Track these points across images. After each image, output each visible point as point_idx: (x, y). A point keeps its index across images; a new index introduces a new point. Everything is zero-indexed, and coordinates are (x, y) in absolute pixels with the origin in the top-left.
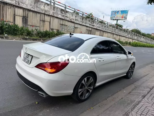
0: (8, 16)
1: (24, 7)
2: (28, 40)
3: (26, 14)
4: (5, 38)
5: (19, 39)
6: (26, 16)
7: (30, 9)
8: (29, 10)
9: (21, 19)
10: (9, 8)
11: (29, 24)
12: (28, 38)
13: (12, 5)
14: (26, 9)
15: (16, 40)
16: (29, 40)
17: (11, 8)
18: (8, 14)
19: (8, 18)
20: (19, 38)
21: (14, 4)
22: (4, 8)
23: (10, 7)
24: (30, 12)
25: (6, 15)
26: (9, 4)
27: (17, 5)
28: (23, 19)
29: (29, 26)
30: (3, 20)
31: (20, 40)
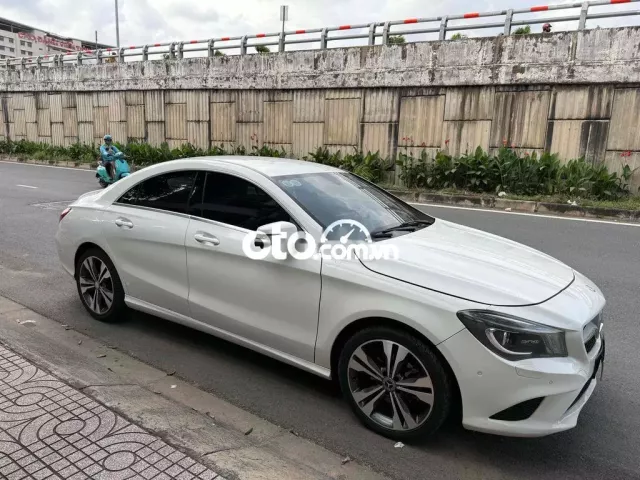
0: (526, 127)
1: (593, 78)
2: (571, 213)
3: (604, 105)
4: (483, 203)
5: (534, 208)
6: (602, 114)
7: (622, 81)
8: (620, 83)
9: (576, 128)
10: (533, 100)
11: (611, 146)
12: (574, 204)
13: (543, 85)
14: (606, 84)
15: (513, 210)
16: (578, 213)
17: (540, 97)
18: (526, 120)
19: (524, 136)
20: (532, 204)
21: (551, 81)
22: (515, 105)
23: (537, 94)
24: (621, 92)
25: (521, 125)
26: (535, 85)
27: (565, 79)
28: (585, 128)
29: (614, 153)
30: (509, 142)
31: (536, 211)
